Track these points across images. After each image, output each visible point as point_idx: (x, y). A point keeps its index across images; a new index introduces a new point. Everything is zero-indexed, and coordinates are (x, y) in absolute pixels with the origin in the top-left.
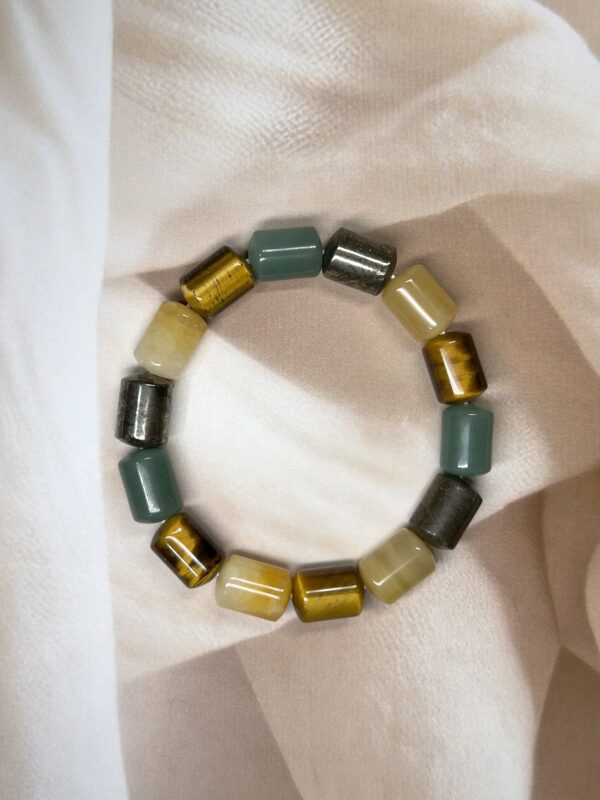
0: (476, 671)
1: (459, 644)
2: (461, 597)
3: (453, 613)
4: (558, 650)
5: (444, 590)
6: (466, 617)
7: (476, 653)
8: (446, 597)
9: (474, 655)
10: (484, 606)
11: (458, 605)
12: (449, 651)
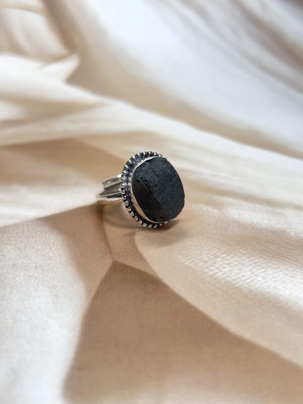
0: (36, 274)
1: (25, 262)
2: (33, 241)
3: (25, 248)
4: (110, 262)
5: (19, 239)
6: (35, 250)
7: (38, 265)
8: (21, 242)
9: (36, 267)
10: (51, 245)
11: (30, 245)
12: (14, 265)
